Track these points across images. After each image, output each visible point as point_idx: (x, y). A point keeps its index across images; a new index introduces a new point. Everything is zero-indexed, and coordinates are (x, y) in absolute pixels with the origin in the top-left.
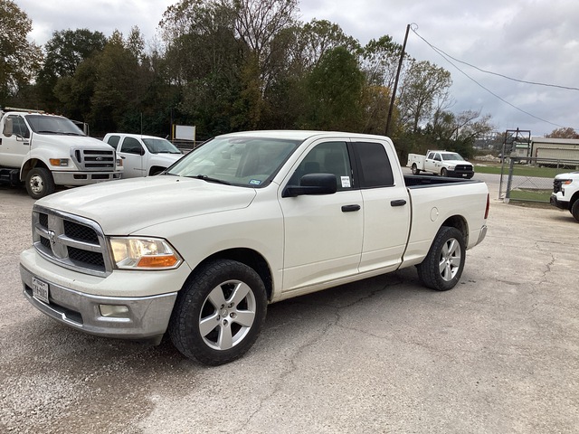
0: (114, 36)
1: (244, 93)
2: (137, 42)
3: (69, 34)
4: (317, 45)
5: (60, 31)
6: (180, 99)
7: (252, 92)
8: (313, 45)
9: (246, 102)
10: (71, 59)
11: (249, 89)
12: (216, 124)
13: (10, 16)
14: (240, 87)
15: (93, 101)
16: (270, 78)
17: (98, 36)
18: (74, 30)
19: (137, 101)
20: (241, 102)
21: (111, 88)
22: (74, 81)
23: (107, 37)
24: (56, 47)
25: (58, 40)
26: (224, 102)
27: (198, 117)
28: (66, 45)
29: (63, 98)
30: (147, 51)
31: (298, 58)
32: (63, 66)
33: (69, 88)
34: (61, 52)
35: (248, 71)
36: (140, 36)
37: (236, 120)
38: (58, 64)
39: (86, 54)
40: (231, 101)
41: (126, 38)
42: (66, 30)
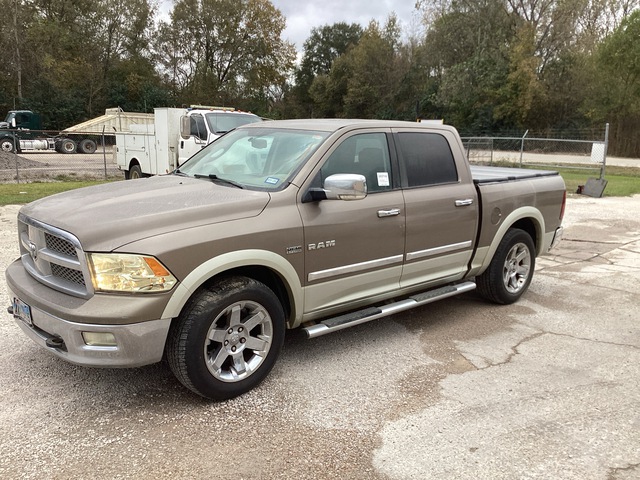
0: (370, 27)
1: (512, 76)
2: (393, 30)
3: (327, 30)
4: (618, 8)
5: (317, 27)
6: (435, 89)
7: (523, 74)
8: (612, 9)
9: (515, 87)
10: (328, 55)
11: (519, 71)
12: (476, 116)
13: (266, 15)
14: (508, 70)
15: (346, 99)
16: (549, 55)
17: (356, 28)
18: (331, 25)
19: (390, 95)
20: (508, 87)
21: (364, 84)
22: (329, 79)
23: (364, 28)
24: (314, 45)
25: (316, 37)
26: (487, 90)
27: (455, 109)
28: (323, 42)
29: (317, 97)
30: (404, 39)
31: (591, 28)
32: (320, 65)
33: (324, 88)
34: (318, 50)
35: (519, 49)
36: (397, 23)
37: (501, 110)
38: (316, 63)
39: (342, 49)
40: (497, 87)
41: (382, 27)
42: (324, 25)
